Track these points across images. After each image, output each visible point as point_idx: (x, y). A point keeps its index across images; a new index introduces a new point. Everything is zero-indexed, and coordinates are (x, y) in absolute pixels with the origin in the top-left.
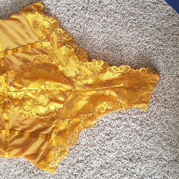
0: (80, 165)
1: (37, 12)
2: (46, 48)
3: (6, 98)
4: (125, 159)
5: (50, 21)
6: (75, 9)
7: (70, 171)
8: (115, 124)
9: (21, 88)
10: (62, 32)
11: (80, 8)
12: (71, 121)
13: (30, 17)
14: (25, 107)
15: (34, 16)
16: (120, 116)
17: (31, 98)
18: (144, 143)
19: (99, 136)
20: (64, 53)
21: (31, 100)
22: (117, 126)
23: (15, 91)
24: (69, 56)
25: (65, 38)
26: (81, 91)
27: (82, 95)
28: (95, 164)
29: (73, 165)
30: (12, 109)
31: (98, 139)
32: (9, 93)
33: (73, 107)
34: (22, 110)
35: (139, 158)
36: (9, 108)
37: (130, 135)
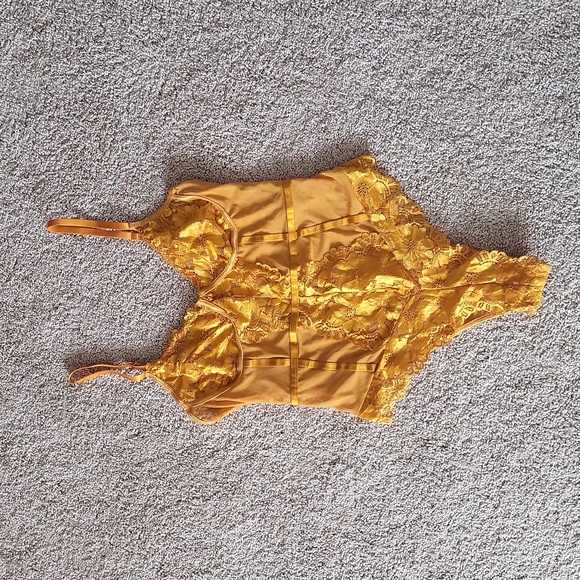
0: (436, 405)
1: (369, 169)
2: (376, 223)
3: (295, 306)
4: (508, 386)
5: (386, 183)
6: (428, 170)
7: (418, 417)
8: (491, 336)
9: (327, 289)
10: (406, 202)
11: (437, 169)
12: (413, 337)
13: (357, 176)
14: (331, 321)
15: (363, 174)
16: (500, 324)
17: (342, 306)
18: (538, 360)
19: (467, 357)
20: (407, 232)
21: (342, 310)
22: (495, 339)
23: (314, 296)
24: (418, 238)
25: (411, 212)
26: (430, 291)
27: (429, 297)
28: (461, 400)
29: (424, 406)
30: (306, 326)
31: (465, 362)
32: (302, 299)
33: (416, 316)
34: (325, 326)
35: (530, 382)
36: (300, 324)
37: (516, 350)
